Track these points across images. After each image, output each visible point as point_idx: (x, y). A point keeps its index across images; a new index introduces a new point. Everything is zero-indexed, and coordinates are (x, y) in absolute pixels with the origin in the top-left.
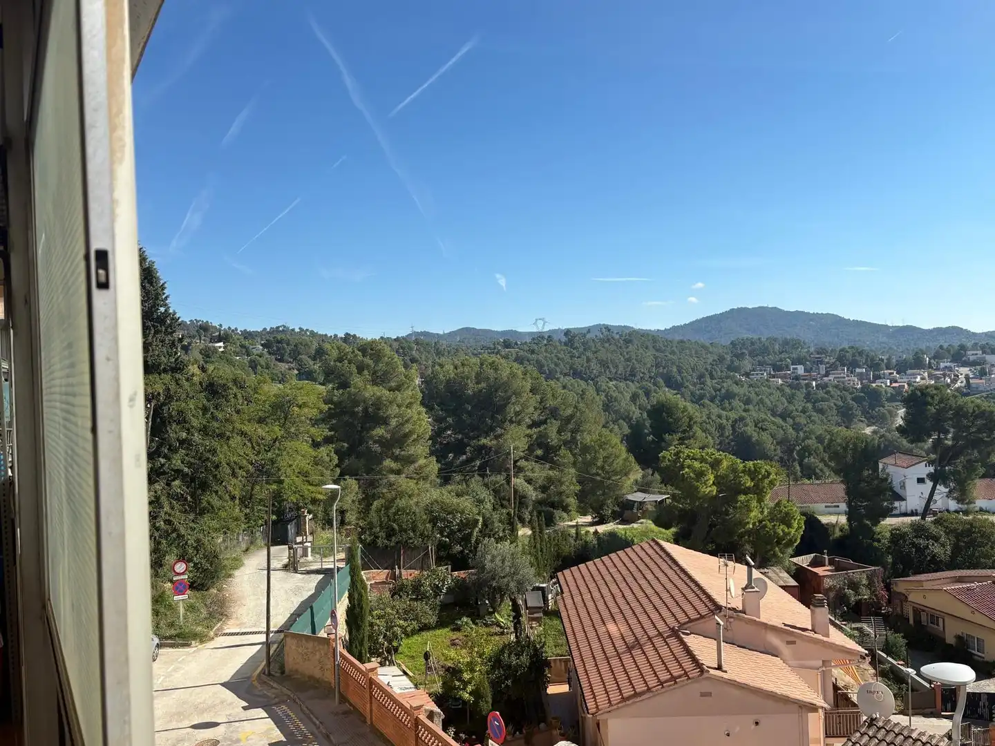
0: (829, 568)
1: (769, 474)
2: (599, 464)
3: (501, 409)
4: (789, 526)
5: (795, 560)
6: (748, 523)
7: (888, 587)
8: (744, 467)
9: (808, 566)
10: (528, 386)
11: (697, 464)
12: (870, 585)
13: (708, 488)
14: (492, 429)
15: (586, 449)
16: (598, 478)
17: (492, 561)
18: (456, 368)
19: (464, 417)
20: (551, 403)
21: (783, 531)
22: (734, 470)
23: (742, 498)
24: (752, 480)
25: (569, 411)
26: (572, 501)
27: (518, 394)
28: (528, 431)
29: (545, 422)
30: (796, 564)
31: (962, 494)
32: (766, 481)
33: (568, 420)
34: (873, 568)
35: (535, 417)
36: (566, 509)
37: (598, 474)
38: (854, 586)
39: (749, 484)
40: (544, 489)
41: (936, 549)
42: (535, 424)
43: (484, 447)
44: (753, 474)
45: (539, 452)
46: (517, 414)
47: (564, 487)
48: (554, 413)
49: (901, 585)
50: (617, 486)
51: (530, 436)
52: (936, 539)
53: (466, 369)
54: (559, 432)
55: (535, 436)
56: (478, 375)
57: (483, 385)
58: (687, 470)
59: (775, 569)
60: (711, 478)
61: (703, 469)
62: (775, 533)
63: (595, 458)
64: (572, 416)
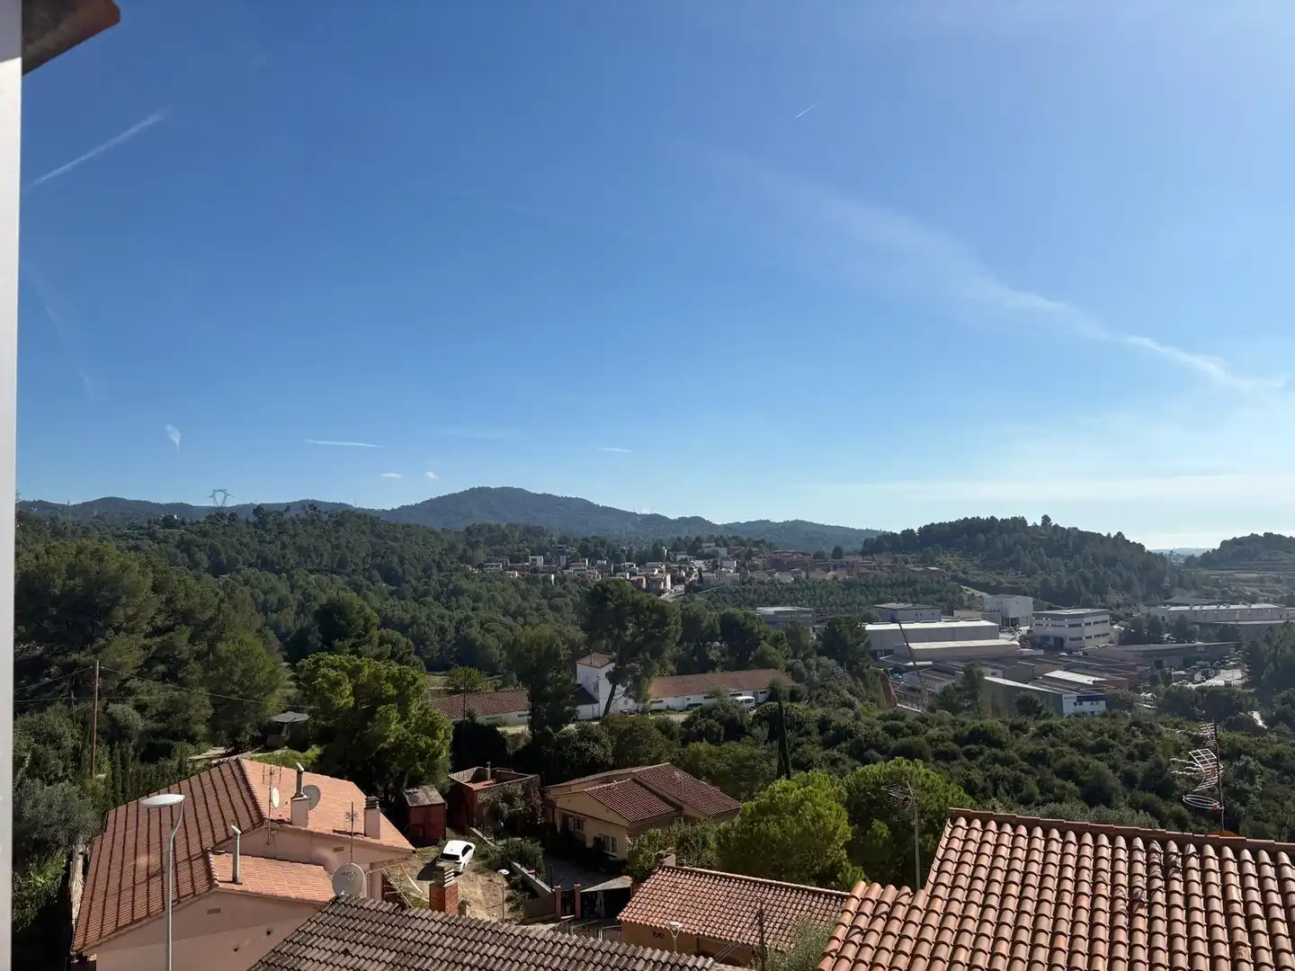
0: (491, 782)
1: (415, 680)
2: (236, 678)
3: (106, 612)
4: (434, 736)
5: (454, 776)
6: (388, 736)
7: (543, 794)
8: (388, 673)
9: (468, 782)
10: (149, 583)
11: (332, 673)
12: (526, 796)
13: (345, 699)
14: (91, 640)
15: (220, 661)
16: (234, 697)
17: (34, 806)
18: (37, 558)
19: (46, 624)
20: (181, 604)
21: (425, 743)
22: (376, 677)
23: (381, 708)
24: (395, 687)
25: (208, 614)
26: (202, 729)
27: (132, 593)
28: (147, 642)
29: (170, 629)
30: (453, 780)
31: (637, 692)
32: (412, 688)
33: (207, 625)
34: (531, 776)
35: (159, 622)
36: (192, 740)
37: (233, 692)
38: (509, 799)
39: (392, 691)
40: (163, 716)
41: (597, 751)
42: (157, 631)
43: (75, 664)
44: (395, 680)
45: (161, 668)
46: (129, 619)
47: (192, 712)
48: (186, 617)
49: (554, 792)
50: (259, 706)
51: (145, 648)
52: (597, 740)
53: (52, 560)
54: (192, 640)
55: (154, 648)
56: (71, 568)
57: (78, 581)
58: (320, 679)
59: (426, 787)
60: (347, 688)
61: (340, 677)
62: (416, 746)
63: (231, 673)
64: (212, 620)
